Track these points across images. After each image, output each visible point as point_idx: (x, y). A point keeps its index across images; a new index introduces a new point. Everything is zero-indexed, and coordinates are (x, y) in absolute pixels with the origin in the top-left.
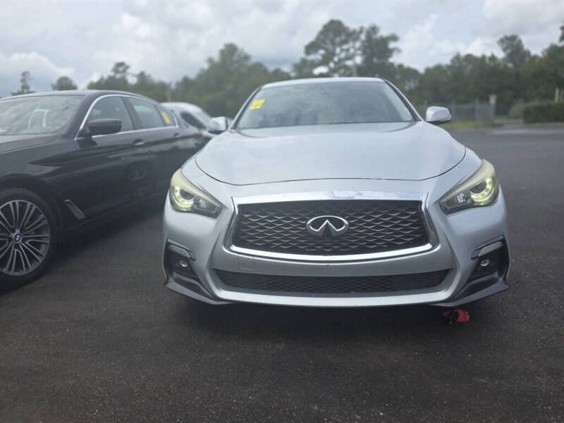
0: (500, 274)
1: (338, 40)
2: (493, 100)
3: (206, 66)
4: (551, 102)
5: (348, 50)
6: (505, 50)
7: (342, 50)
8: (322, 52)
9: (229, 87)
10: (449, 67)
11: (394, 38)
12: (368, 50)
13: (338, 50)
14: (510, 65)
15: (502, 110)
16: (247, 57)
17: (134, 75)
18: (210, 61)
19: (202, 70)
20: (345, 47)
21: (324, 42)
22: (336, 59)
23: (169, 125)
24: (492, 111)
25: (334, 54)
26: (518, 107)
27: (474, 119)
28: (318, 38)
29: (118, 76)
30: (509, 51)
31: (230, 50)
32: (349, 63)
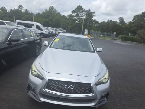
0: (107, 98)
1: (80, 11)
2: (115, 33)
3: (45, 11)
4: (128, 36)
5: (83, 14)
6: (120, 20)
7: (81, 14)
8: (76, 13)
9: (51, 18)
10: (106, 22)
11: (94, 13)
12: (87, 15)
13: (80, 14)
14: (120, 24)
15: (117, 36)
16: (56, 11)
17: (24, 10)
18: (46, 10)
19: (44, 12)
20: (82, 13)
21: (77, 11)
22: (79, 16)
23: (33, 36)
24: (114, 36)
25: (79, 14)
26: (121, 36)
27: (110, 37)
28: (75, 10)
29: (19, 9)
30: (120, 21)
31: (52, 8)
32: (83, 18)
